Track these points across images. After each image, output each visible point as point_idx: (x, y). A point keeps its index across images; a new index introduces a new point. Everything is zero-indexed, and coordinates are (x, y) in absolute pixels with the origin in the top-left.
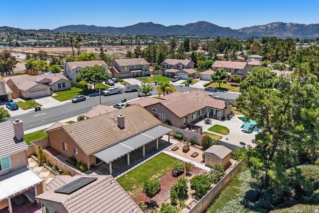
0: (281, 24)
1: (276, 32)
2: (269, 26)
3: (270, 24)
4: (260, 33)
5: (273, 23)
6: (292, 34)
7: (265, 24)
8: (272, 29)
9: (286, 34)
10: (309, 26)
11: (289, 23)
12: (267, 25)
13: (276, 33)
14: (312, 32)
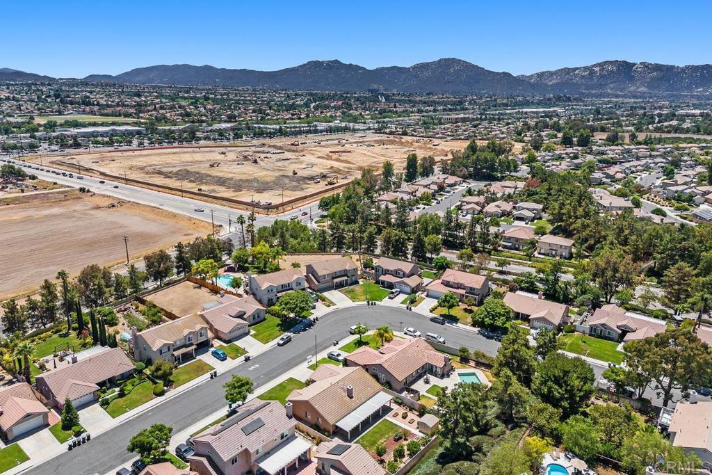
0: (622, 66)
1: (611, 83)
2: (597, 69)
3: (599, 65)
4: (576, 84)
5: (605, 63)
6: (648, 87)
7: (589, 64)
8: (602, 76)
9: (632, 89)
10: (683, 70)
11: (641, 63)
12: (593, 66)
13: (612, 85)
14: (691, 83)
